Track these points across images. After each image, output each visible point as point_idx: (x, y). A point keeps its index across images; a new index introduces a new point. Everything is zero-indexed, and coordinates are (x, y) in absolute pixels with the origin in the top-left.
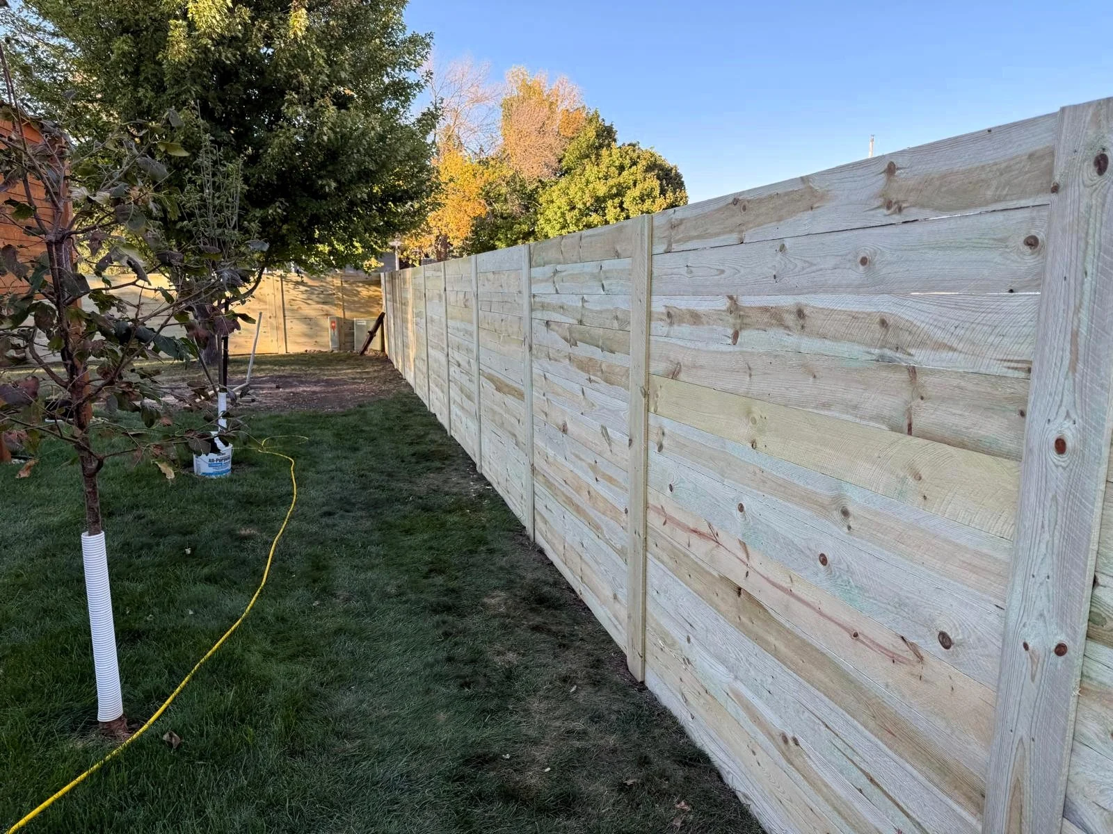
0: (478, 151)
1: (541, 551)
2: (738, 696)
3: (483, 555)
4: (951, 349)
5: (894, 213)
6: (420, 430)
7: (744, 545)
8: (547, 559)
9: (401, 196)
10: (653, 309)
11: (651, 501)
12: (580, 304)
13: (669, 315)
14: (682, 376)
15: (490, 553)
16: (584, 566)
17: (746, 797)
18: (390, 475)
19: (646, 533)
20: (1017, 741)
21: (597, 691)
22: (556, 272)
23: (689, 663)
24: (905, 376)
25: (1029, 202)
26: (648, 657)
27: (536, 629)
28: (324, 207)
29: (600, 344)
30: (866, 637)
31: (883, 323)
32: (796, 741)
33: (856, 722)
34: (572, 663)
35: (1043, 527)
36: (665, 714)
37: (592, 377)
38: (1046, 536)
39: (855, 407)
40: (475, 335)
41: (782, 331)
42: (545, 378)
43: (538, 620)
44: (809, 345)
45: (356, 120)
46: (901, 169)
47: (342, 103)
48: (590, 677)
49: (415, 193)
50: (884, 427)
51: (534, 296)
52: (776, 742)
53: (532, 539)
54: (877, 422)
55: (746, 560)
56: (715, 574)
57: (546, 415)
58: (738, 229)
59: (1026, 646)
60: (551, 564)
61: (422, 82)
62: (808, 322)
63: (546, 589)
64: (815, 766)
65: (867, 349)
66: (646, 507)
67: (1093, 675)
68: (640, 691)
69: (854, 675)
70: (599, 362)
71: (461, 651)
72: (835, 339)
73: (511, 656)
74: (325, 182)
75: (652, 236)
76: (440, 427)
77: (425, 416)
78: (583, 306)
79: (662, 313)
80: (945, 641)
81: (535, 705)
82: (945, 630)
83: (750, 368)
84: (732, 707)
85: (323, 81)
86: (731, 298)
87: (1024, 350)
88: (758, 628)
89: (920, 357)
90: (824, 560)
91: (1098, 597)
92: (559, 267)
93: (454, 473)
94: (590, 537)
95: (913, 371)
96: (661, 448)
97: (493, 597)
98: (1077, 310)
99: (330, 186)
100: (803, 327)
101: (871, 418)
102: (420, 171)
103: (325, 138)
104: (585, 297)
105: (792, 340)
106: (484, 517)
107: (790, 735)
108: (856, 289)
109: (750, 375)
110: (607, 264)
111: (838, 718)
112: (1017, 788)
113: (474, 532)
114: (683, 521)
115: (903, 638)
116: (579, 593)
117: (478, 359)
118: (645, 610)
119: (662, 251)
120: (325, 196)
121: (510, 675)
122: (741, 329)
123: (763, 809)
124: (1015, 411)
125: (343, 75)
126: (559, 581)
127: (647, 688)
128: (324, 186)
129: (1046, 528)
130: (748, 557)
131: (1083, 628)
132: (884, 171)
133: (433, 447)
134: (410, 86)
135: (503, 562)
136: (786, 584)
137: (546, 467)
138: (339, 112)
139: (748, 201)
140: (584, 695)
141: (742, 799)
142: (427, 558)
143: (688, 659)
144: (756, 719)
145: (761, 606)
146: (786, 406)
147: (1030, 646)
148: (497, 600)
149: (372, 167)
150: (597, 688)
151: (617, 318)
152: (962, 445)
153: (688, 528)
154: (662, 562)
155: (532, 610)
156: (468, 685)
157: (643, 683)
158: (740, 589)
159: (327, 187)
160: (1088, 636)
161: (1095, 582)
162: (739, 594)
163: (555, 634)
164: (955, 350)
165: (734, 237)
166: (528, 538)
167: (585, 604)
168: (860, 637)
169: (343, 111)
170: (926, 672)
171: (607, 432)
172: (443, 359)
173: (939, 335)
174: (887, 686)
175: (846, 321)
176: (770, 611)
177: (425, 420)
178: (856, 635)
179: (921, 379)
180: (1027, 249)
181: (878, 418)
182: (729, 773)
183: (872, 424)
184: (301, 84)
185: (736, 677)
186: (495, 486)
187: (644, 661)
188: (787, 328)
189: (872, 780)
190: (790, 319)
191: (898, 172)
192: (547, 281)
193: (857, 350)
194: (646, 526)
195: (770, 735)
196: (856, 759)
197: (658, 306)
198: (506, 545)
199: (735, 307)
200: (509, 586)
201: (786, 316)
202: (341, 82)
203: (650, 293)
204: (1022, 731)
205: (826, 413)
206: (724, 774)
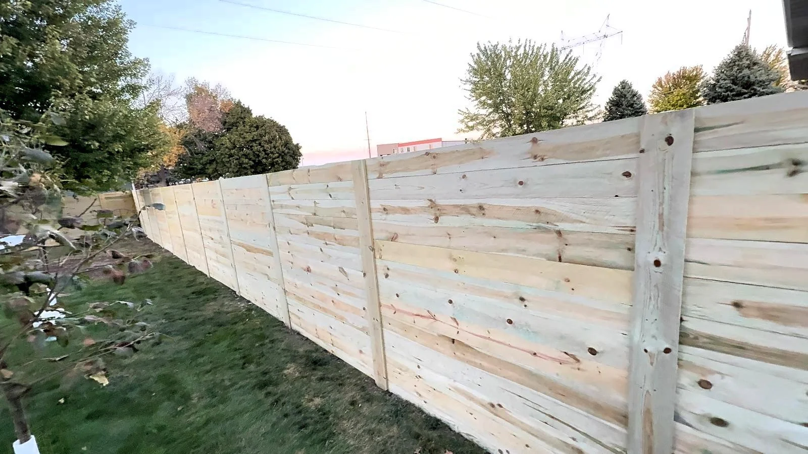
0: (175, 121)
1: (299, 334)
2: (457, 390)
3: (270, 345)
4: (581, 222)
5: (539, 161)
6: (191, 278)
7: (455, 320)
8: (304, 337)
9: (144, 149)
10: (371, 207)
11: (383, 302)
12: (314, 205)
13: (385, 209)
14: (399, 239)
15: (272, 343)
16: (333, 338)
17: (468, 435)
18: (184, 309)
19: (381, 319)
20: (645, 392)
21: (371, 404)
22: (290, 189)
23: (420, 377)
24: (555, 235)
25: (623, 157)
26: (389, 378)
27: (322, 379)
28: (91, 157)
29: (332, 225)
30: (541, 354)
31: (537, 211)
32: (500, 405)
33: (539, 393)
34: (350, 393)
35: (650, 298)
36: (408, 404)
37: (327, 242)
38: (653, 302)
39: (524, 250)
40: (225, 223)
41: (469, 216)
42: (289, 244)
43: (319, 374)
44: (487, 222)
45: (107, 106)
46: (540, 140)
47: (94, 96)
48: (363, 398)
49: (153, 146)
50: (544, 259)
51: (273, 201)
52: (486, 407)
53: (290, 328)
54: (537, 257)
55: (456, 326)
56: (436, 334)
57: (292, 263)
58: (432, 167)
59: (646, 351)
60: (307, 339)
61: (148, 86)
62: (486, 212)
63: (314, 355)
64: (515, 415)
65: (528, 223)
66: (380, 306)
67: (684, 359)
68: (390, 396)
69: (535, 372)
70: (333, 235)
71: (288, 408)
72: (506, 219)
73: (318, 401)
74: (90, 143)
75: (366, 170)
76: (202, 274)
77: (188, 268)
78: (315, 206)
79: (380, 209)
80: (593, 352)
81: (346, 424)
82: (591, 347)
83: (449, 235)
84: (453, 395)
85: (78, 83)
86: (431, 200)
87: (629, 223)
88: (468, 356)
89: (562, 226)
90: (510, 322)
91: (684, 326)
92: (292, 186)
93: (225, 299)
94: (336, 324)
95: (559, 233)
96: (387, 276)
97: (288, 369)
98: (661, 204)
99: (94, 145)
100: (483, 214)
101: (534, 255)
102: (154, 134)
103: (87, 117)
104: (316, 201)
105: (479, 220)
106: (258, 322)
107: (495, 404)
108: (517, 196)
109: (450, 238)
110: (331, 185)
111: (528, 392)
112: (648, 412)
113: (258, 333)
114: (409, 311)
115: (565, 353)
116: (331, 352)
117: (228, 235)
118: (385, 356)
119: (376, 177)
120: (91, 151)
121: (323, 412)
122: (440, 216)
123: (483, 440)
124: (625, 248)
125: (93, 80)
126: (318, 348)
127: (392, 394)
128: (90, 145)
129: (652, 298)
130: (458, 324)
131: (677, 338)
132: (531, 141)
133: (203, 287)
134: (140, 87)
135: (283, 345)
136: (485, 334)
137: (295, 290)
138: (94, 102)
139: (437, 154)
140: (366, 409)
141: (466, 437)
142: (238, 356)
143: (419, 376)
144: (471, 398)
145: (470, 347)
146: (477, 252)
147: (648, 350)
148: (291, 370)
149: (123, 133)
150: (370, 403)
151: (344, 212)
152: (595, 265)
153: (413, 314)
154: (395, 332)
155: (314, 369)
156: (304, 426)
157: (387, 391)
158: (454, 340)
159: (92, 146)
160: (680, 343)
161: (682, 320)
162: (453, 342)
163: (332, 379)
164: (584, 223)
165: (429, 171)
166: (287, 327)
167: (337, 357)
168: (537, 354)
169: (96, 101)
170: (581, 367)
171: (343, 270)
172: (198, 237)
173: (574, 216)
174: (557, 375)
175: (513, 211)
176: (476, 348)
177: (190, 271)
178: (535, 354)
179: (565, 236)
180: (625, 178)
181: (539, 255)
182: (454, 425)
183: (534, 258)
184: (62, 85)
185: (455, 381)
186: (253, 302)
187: (387, 380)
188: (473, 215)
189: (553, 417)
190: (474, 211)
191: (539, 142)
192: (284, 193)
193: (522, 224)
194: (381, 315)
195: (483, 405)
196: (541, 409)
197: (375, 204)
198: (278, 335)
199: (433, 204)
200: (293, 359)
201: (471, 209)
202: (92, 84)
203: (369, 199)
204: (648, 387)
205: (505, 254)
206: (451, 426)
